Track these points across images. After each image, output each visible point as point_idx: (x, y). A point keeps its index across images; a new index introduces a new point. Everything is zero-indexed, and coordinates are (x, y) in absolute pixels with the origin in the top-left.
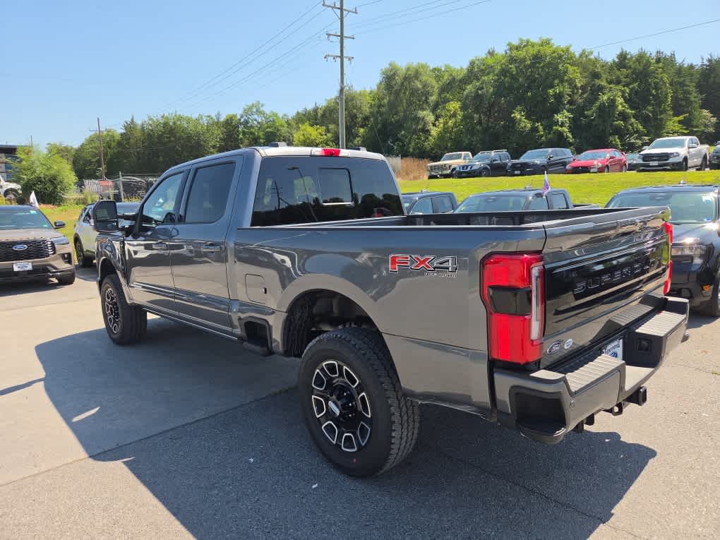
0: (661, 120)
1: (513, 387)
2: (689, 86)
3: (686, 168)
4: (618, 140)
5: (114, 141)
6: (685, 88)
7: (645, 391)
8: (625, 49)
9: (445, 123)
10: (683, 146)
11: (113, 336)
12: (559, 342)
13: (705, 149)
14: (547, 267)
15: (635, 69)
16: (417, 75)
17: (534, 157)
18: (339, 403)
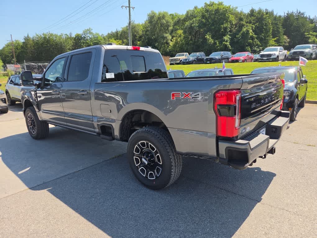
0: (267, 40)
1: (227, 147)
2: (279, 25)
3: (278, 61)
4: (249, 49)
5: (19, 46)
6: (277, 26)
7: (275, 149)
8: (253, 8)
9: (176, 40)
10: (277, 51)
11: (32, 135)
12: (245, 129)
13: (286, 52)
14: (242, 96)
15: (257, 17)
16: (164, 17)
17: (215, 55)
18: (147, 159)
